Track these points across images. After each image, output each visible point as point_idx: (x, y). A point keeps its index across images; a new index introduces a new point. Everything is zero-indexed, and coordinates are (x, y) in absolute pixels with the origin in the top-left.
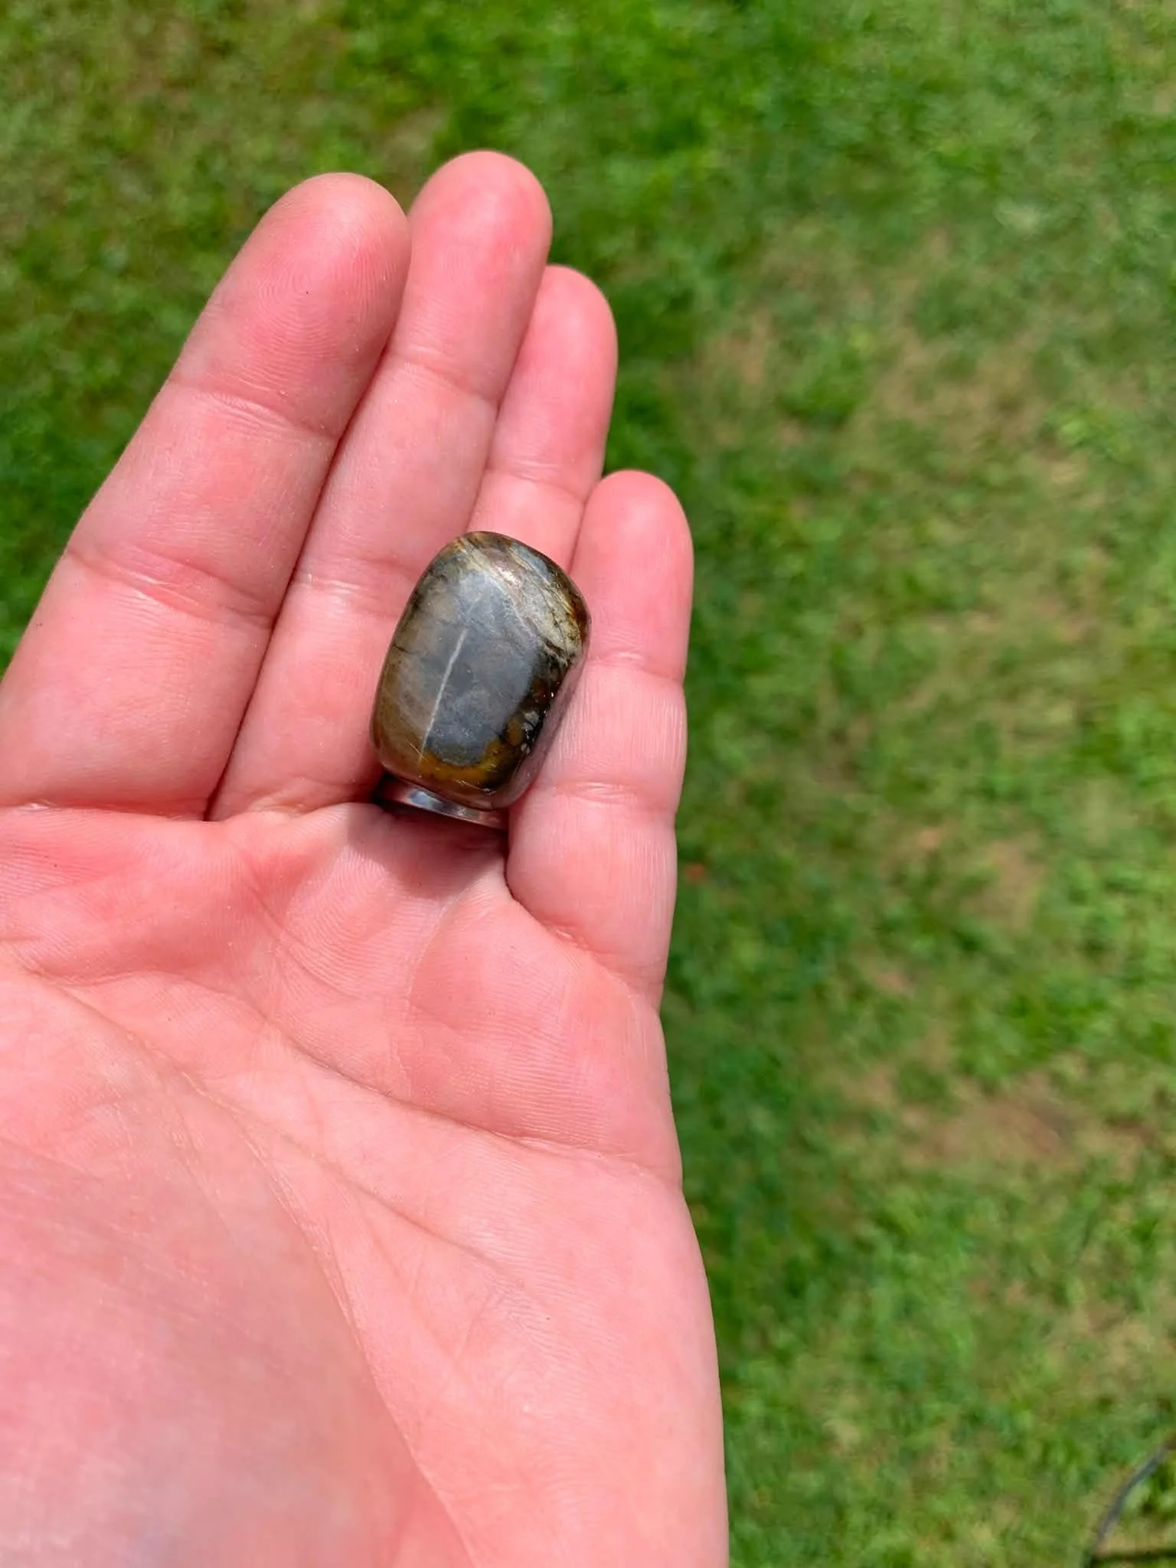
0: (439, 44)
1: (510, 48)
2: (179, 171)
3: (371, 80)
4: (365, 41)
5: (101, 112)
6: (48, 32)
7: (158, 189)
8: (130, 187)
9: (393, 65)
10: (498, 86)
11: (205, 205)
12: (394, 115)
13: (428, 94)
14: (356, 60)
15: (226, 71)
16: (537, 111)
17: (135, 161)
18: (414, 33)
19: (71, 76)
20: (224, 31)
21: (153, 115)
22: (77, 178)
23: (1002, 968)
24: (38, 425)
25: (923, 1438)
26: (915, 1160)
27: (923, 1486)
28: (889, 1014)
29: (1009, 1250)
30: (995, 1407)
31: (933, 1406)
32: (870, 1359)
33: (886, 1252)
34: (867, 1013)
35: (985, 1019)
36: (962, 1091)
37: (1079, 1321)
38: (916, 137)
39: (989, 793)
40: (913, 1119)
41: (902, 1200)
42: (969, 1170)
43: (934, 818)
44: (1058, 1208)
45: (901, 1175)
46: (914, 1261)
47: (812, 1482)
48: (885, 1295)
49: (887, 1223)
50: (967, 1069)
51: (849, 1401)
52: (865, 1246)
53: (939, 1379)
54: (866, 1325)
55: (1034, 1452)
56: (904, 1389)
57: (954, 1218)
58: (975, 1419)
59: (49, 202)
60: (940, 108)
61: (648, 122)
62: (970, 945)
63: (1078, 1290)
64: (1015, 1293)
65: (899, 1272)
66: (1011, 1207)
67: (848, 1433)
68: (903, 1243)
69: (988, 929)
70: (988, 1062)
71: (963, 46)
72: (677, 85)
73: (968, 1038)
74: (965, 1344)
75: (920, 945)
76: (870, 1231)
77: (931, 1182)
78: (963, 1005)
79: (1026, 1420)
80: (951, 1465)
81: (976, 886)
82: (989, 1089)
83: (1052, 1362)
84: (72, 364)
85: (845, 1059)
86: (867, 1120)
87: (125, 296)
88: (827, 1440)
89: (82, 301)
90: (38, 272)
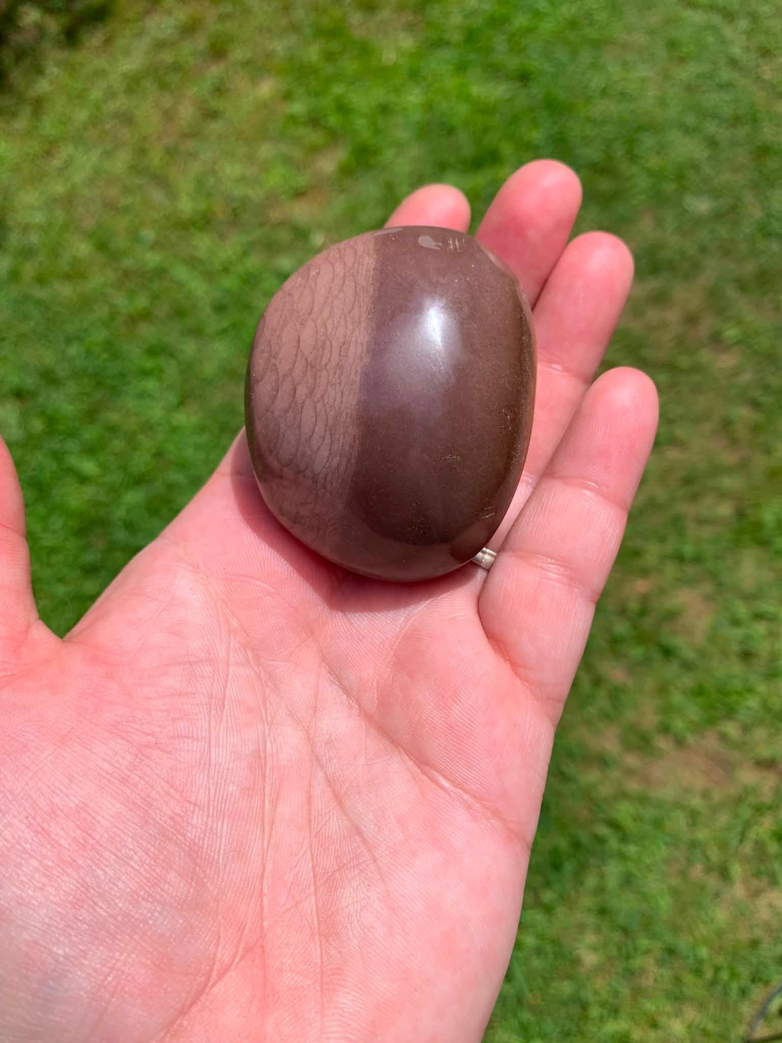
0: (343, 108)
1: (385, 109)
2: (185, 185)
3: (302, 131)
4: (298, 108)
5: (141, 152)
6: (112, 106)
7: (172, 195)
8: (157, 196)
9: (314, 121)
10: (377, 132)
11: (202, 205)
12: (314, 150)
13: (334, 137)
14: (293, 119)
15: (215, 127)
16: (400, 146)
17: (160, 180)
18: (326, 102)
19: (125, 133)
20: (216, 104)
21: (171, 152)
22: (126, 190)
23: (687, 666)
24: (99, 336)
25: (637, 962)
26: (633, 786)
27: (638, 992)
28: (616, 694)
29: (693, 845)
30: (683, 943)
31: (644, 942)
32: (603, 911)
33: (613, 843)
34: (602, 693)
35: (677, 698)
36: (662, 743)
37: (739, 891)
38: (632, 157)
39: (680, 558)
40: (632, 760)
41: (624, 812)
42: (667, 793)
43: (645, 573)
44: (724, 818)
45: (623, 795)
46: (632, 849)
47: (566, 988)
48: (613, 871)
49: (615, 825)
50: (665, 729)
51: (590, 938)
52: (600, 840)
53: (648, 924)
54: (601, 890)
55: (709, 974)
56: (626, 931)
57: (657, 824)
58: (671, 952)
59: (110, 206)
60: (648, 141)
61: (468, 150)
62: (668, 653)
63: (736, 870)
64: (697, 871)
65: (622, 857)
66: (693, 816)
67: (590, 959)
68: (625, 838)
69: (679, 642)
70: (679, 724)
71: (662, 102)
72: (486, 130)
73: (667, 709)
74: (665, 904)
75: (636, 652)
76: (603, 830)
77: (642, 800)
78: (663, 690)
79: (704, 952)
80: (655, 980)
81: (671, 616)
82: (680, 742)
83: (721, 915)
84: (120, 300)
85: (588, 722)
86: (603, 761)
87: (153, 259)
88: (576, 962)
89: (128, 263)
90: (102, 246)
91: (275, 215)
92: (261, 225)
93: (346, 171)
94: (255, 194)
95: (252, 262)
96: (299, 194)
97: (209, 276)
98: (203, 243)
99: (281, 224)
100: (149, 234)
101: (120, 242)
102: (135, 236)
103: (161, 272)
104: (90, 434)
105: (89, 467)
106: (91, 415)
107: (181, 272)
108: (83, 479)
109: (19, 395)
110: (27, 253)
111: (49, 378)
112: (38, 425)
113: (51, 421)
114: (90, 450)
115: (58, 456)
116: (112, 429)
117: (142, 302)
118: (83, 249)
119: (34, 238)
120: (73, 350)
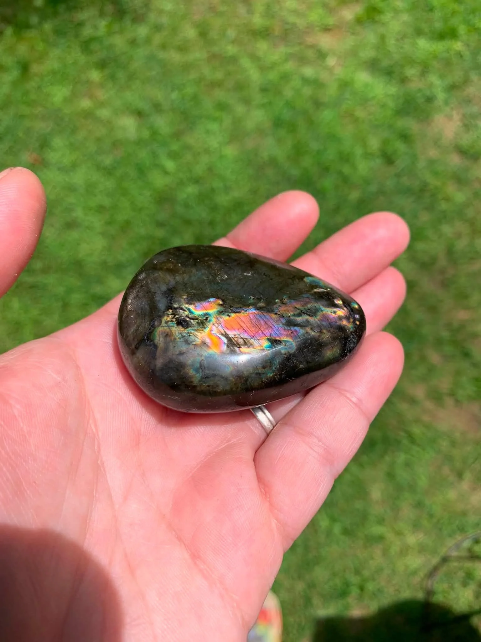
91: (310, 40)
92: (300, 44)
93: (359, 21)
94: (301, 23)
95: (289, 66)
96: (327, 29)
97: (263, 69)
98: (262, 47)
99: (312, 46)
100: (231, 33)
101: (214, 34)
102: (223, 33)
103: (234, 60)
104: (175, 147)
105: (170, 165)
106: (177, 135)
107: (246, 63)
108: (166, 173)
109: (139, 114)
110: (158, 28)
111: (157, 107)
112: (146, 134)
113: (154, 133)
114: (173, 156)
115: (155, 155)
116: (187, 147)
117: (219, 75)
118: (190, 33)
119: (165, 20)
120: (174, 95)
